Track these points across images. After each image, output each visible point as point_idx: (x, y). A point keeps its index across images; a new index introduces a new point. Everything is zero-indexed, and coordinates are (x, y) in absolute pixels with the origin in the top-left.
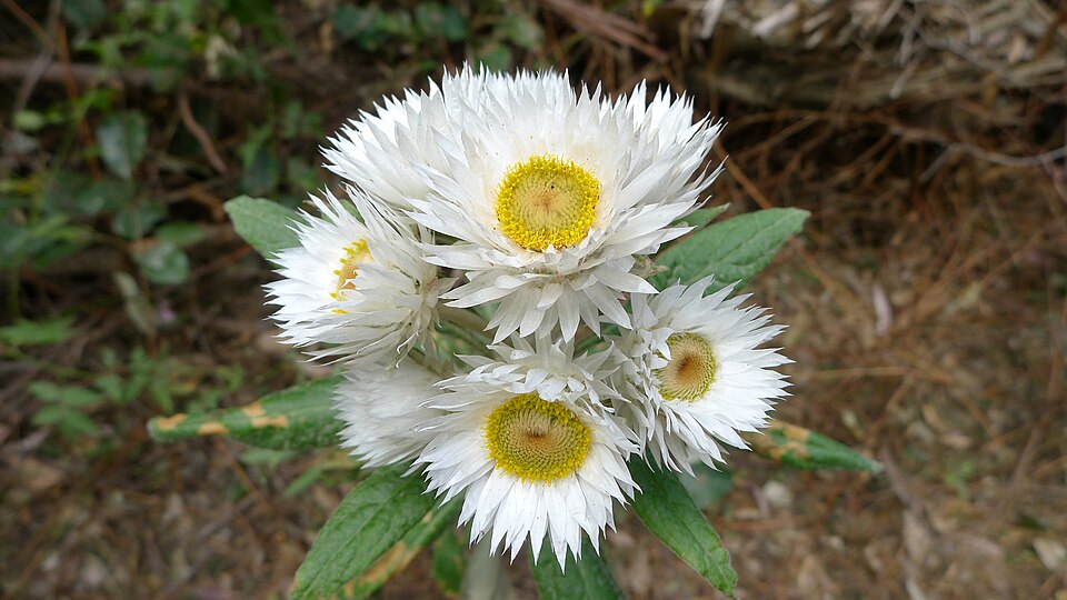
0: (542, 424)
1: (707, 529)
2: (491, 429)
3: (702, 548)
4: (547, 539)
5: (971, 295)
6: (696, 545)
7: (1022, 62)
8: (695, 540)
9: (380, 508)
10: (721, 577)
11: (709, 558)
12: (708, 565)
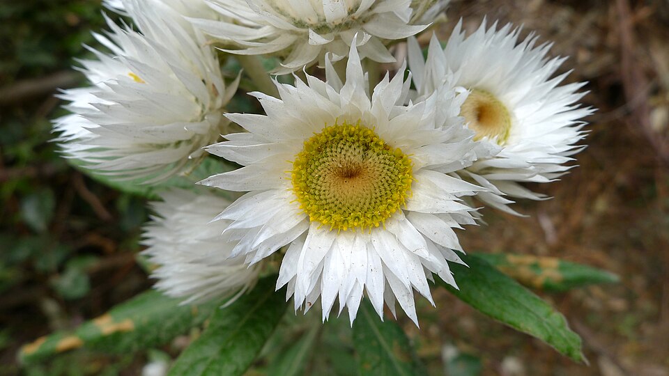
0: (353, 156)
1: (535, 299)
2: (298, 179)
3: (537, 316)
4: (388, 290)
5: (601, 205)
6: (531, 314)
7: (587, 64)
8: (528, 310)
9: (209, 361)
10: (565, 340)
11: (547, 323)
12: (550, 330)
